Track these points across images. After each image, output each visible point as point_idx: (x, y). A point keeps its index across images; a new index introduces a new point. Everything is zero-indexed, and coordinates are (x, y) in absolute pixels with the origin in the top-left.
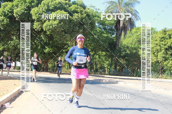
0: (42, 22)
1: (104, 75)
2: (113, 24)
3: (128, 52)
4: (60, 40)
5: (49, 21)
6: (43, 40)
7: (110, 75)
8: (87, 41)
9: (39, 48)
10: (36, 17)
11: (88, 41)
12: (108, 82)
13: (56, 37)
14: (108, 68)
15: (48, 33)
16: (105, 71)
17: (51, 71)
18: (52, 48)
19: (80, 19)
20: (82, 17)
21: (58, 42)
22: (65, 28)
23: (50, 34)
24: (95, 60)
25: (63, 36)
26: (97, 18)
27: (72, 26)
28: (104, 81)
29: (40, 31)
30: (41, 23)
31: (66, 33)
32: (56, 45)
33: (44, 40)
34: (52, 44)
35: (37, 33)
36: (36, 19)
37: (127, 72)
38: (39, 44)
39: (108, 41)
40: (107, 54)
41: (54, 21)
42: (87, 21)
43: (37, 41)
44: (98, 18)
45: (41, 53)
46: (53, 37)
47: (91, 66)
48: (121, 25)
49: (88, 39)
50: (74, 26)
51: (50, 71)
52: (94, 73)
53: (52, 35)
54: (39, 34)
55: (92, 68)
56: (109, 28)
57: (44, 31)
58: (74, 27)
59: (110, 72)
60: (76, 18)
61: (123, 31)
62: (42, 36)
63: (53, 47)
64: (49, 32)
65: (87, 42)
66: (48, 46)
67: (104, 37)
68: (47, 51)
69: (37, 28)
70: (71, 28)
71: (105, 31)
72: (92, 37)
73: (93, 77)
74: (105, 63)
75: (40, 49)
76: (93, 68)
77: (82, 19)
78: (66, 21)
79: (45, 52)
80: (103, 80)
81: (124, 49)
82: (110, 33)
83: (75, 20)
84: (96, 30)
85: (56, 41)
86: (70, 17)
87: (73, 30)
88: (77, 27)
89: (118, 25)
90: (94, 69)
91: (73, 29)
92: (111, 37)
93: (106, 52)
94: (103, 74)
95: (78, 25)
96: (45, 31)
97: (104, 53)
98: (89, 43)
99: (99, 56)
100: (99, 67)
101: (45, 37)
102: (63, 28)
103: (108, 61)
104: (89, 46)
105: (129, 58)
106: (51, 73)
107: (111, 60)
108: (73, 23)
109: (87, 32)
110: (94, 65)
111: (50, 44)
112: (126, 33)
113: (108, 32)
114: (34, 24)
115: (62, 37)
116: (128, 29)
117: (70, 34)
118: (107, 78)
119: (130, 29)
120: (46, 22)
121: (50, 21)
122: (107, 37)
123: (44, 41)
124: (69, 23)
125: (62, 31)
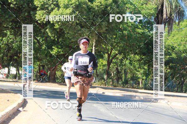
0: (48, 10)
1: (138, 88)
2: (152, 15)
3: (174, 55)
4: (73, 37)
5: (58, 10)
6: (48, 36)
7: (146, 89)
8: (112, 39)
9: (43, 48)
10: (40, 2)
11: (115, 38)
12: (142, 99)
13: (68, 33)
14: (143, 79)
15: (57, 26)
16: (139, 84)
17: (60, 82)
18: (62, 49)
19: (103, 6)
20: (106, 4)
21: (70, 40)
22: (81, 20)
23: (60, 28)
24: (124, 67)
25: (79, 31)
26: (129, 5)
27: (91, 17)
28: (137, 98)
29: (46, 23)
30: (47, 12)
31: (82, 27)
32: (68, 44)
33: (51, 37)
34: (62, 43)
35: (41, 27)
36: (39, 6)
37: (172, 86)
38: (44, 42)
39: (143, 39)
40: (142, 59)
41: (66, 9)
42: (113, 9)
43: (40, 38)
44: (131, 5)
45: (46, 56)
46: (64, 32)
47: (119, 76)
48: (165, 16)
49: (114, 36)
50: (94, 16)
51: (58, 82)
52: (122, 85)
53: (62, 29)
54: (43, 28)
55: (119, 78)
56: (146, 20)
57: (51, 24)
58: (94, 18)
59: (145, 85)
60: (97, 6)
61: (167, 24)
62: (47, 30)
63: (64, 47)
64: (59, 25)
65: (114, 41)
66: (56, 46)
67: (139, 33)
68: (54, 53)
69: (40, 19)
70: (89, 20)
71: (141, 25)
72: (120, 34)
73: (121, 91)
74: (139, 71)
75: (45, 50)
76: (121, 78)
77: (106, 7)
78: (83, 10)
79: (52, 54)
80: (135, 96)
81: (168, 52)
82: (148, 28)
83: (96, 8)
84: (127, 24)
85: (68, 38)
86: (90, 3)
87: (92, 23)
88: (99, 18)
89: (160, 16)
90: (122, 80)
91: (92, 21)
92: (149, 34)
93: (141, 55)
94: (135, 88)
95: (100, 16)
96: (53, 24)
97: (138, 57)
98: (116, 41)
99: (131, 61)
100: (129, 77)
101: (53, 33)
102: (78, 20)
103: (144, 69)
104: (115, 46)
105: (175, 66)
106: (61, 85)
107: (148, 67)
108: (93, 12)
109: (113, 25)
110: (122, 75)
111: (59, 42)
112: (171, 28)
113: (145, 26)
114: (36, 13)
115: (77, 33)
116: (175, 22)
117: (88, 29)
118: (141, 93)
119: (177, 22)
120: (54, 10)
121: (60, 9)
122: (143, 33)
123: (50, 39)
124: (88, 12)
125: (77, 24)
